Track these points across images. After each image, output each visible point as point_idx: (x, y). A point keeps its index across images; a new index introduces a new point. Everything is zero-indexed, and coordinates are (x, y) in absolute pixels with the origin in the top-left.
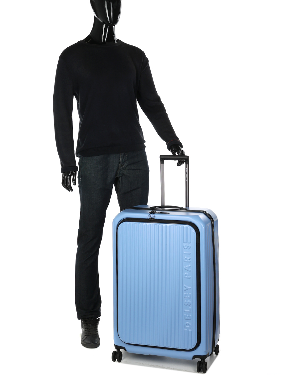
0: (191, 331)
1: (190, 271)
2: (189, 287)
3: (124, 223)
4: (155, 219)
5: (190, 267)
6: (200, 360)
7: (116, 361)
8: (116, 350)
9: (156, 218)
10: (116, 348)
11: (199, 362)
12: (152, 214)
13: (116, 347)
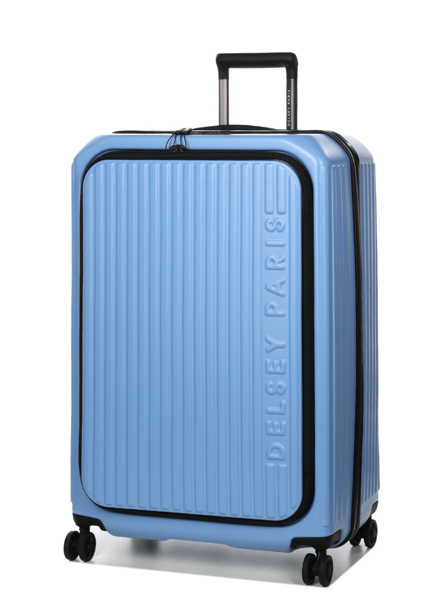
0: (286, 468)
1: (283, 296)
2: (282, 343)
3: (101, 165)
4: (187, 150)
5: (282, 283)
6: (312, 550)
7: (78, 558)
8: (77, 529)
9: (187, 147)
10: (78, 524)
11: (309, 556)
12: (178, 137)
13: (78, 519)
